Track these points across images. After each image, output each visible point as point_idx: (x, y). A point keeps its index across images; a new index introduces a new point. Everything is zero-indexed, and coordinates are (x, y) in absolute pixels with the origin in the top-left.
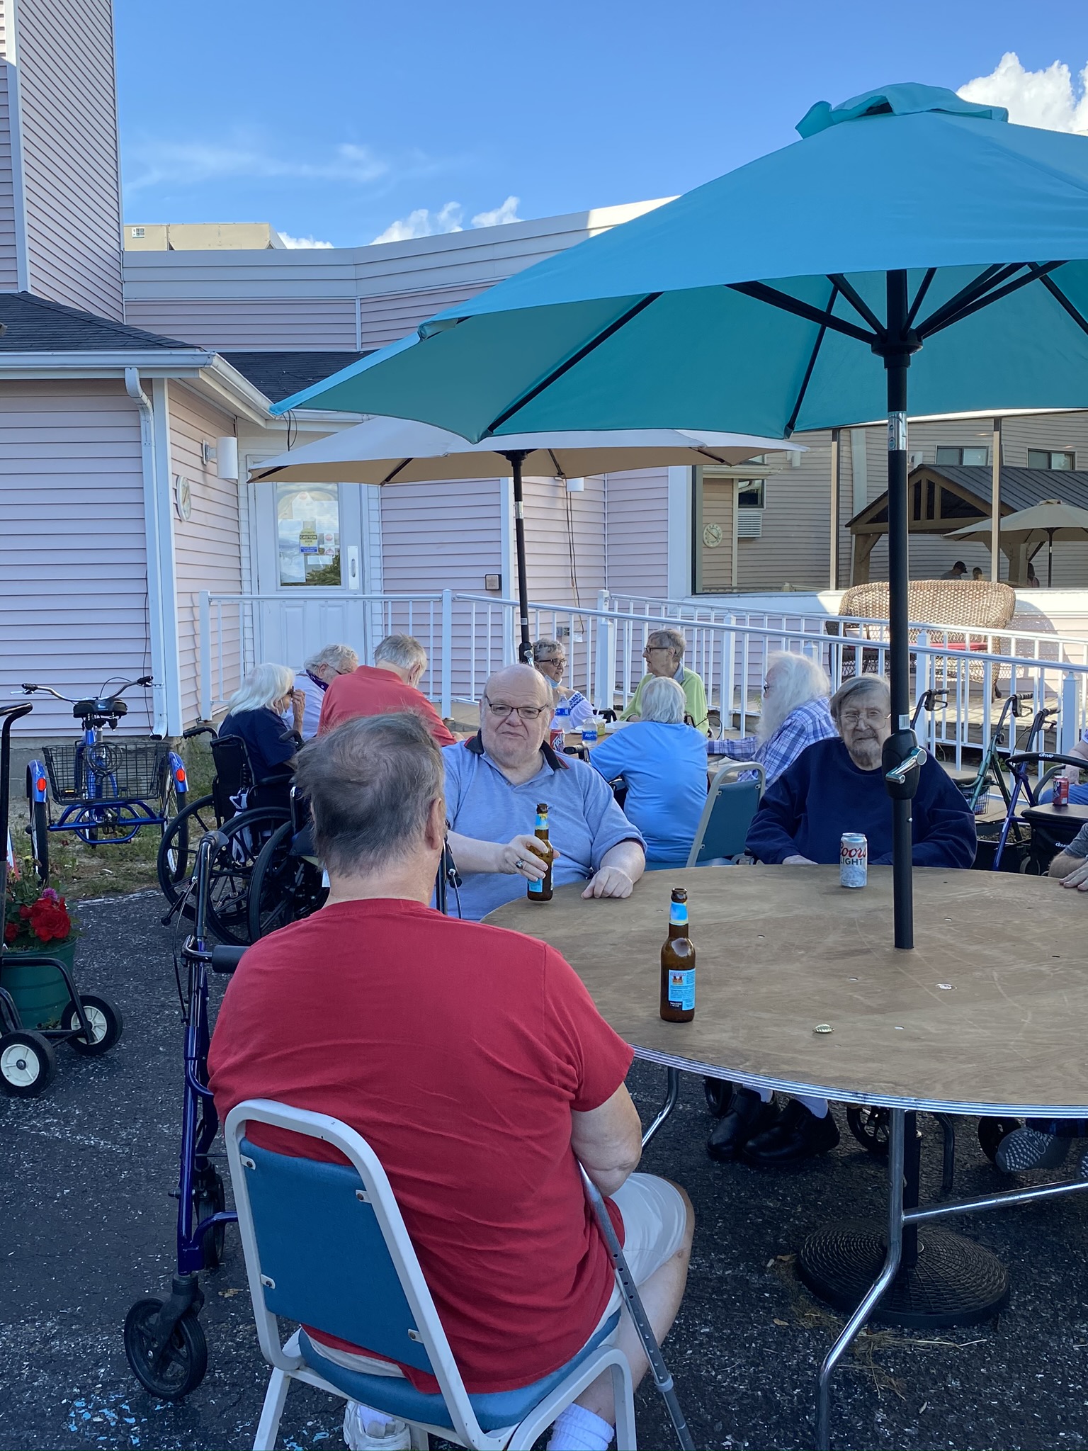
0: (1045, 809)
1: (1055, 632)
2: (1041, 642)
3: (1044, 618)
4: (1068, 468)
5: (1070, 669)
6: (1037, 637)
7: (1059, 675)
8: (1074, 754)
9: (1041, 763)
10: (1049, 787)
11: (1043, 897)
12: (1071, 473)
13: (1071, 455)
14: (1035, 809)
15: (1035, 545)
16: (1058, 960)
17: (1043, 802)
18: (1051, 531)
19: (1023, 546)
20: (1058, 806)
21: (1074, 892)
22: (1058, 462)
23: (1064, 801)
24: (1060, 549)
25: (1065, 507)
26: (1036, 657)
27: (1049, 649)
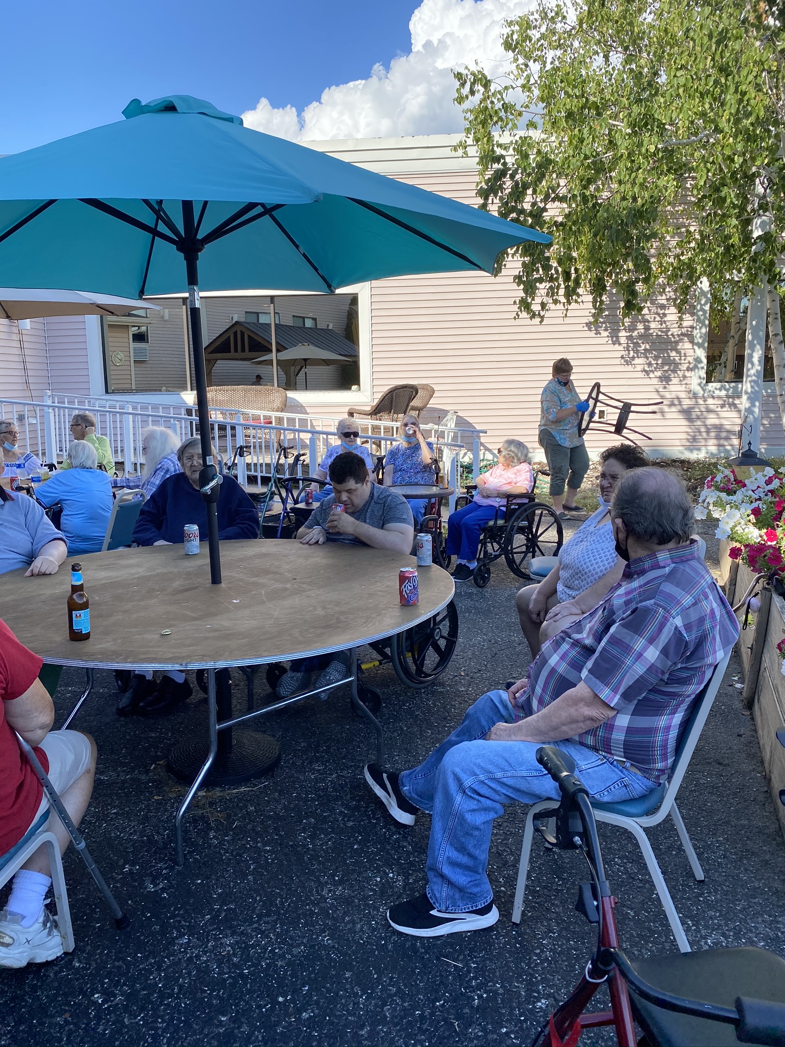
0: (301, 506)
1: (308, 414)
2: (299, 419)
3: (302, 406)
4: (314, 327)
5: (313, 432)
6: (297, 416)
7: (309, 435)
8: (315, 477)
9: (301, 482)
10: (303, 494)
11: (291, 550)
12: (315, 329)
13: (315, 319)
14: (297, 506)
15: (298, 368)
16: (295, 581)
17: (301, 502)
18: (305, 360)
19: (292, 368)
20: (308, 504)
21: (307, 546)
22: (309, 323)
23: (310, 501)
24: (309, 370)
25: (312, 347)
26: (297, 427)
27: (303, 422)
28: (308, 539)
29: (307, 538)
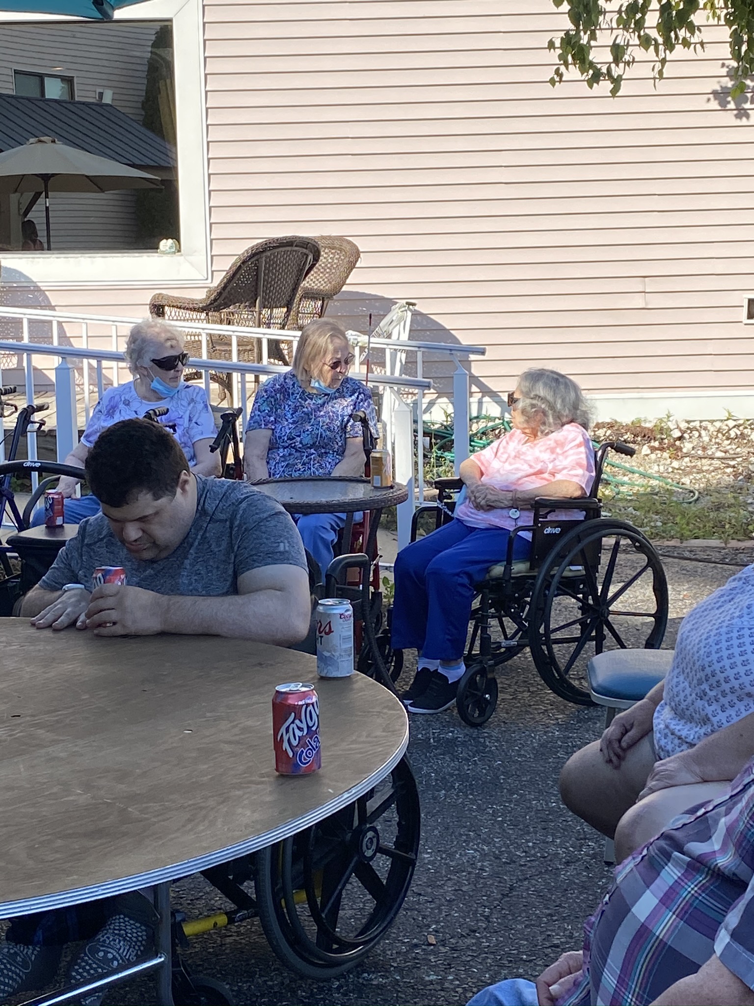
0: (37, 533)
1: (52, 308)
2: (30, 321)
3: (38, 289)
4: (66, 97)
5: (68, 354)
6: (26, 314)
7: (55, 361)
8: (71, 461)
10: (40, 505)
11: (9, 644)
12: (69, 104)
13: (69, 81)
14: (25, 534)
15: (29, 196)
17: (35, 525)
18: (46, 177)
19: (14, 197)
20: (52, 528)
21: (48, 633)
22: (54, 90)
23: (59, 521)
24: (55, 201)
25: (61, 147)
26: (26, 341)
27: (40, 328)
28: (50, 617)
29: (47, 615)
